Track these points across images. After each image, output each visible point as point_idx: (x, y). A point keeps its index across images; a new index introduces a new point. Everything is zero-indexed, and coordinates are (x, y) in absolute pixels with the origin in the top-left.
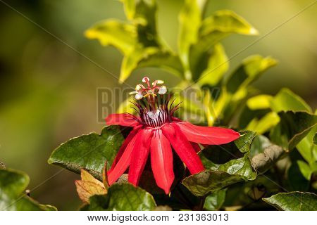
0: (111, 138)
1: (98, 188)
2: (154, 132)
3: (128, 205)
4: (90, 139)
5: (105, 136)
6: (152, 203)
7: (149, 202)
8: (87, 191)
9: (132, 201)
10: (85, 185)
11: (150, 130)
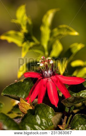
0: (27, 83)
1: (28, 106)
2: (48, 80)
3: (43, 113)
4: (19, 84)
5: (25, 82)
6: (53, 112)
7: (51, 111)
8: (23, 108)
9: (44, 111)
10: (23, 105)
11: (46, 79)
